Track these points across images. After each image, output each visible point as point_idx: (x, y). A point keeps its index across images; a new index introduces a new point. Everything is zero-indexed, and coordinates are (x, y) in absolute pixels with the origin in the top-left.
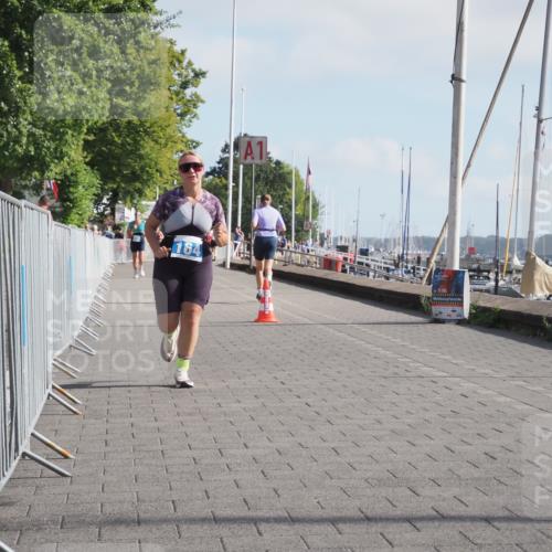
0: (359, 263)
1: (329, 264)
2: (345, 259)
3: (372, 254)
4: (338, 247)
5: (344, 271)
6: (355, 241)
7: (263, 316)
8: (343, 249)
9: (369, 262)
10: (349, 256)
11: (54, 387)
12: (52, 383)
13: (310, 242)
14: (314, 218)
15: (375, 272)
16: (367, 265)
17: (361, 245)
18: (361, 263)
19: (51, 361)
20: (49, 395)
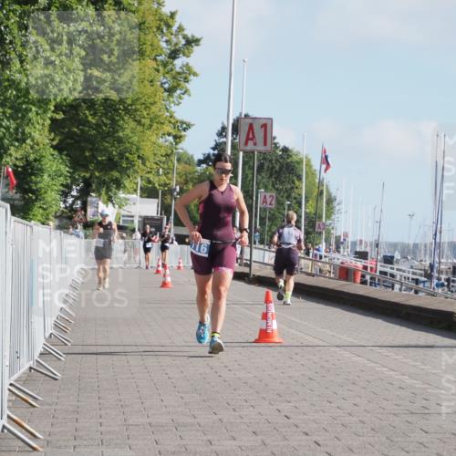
0: (381, 272)
1: (345, 273)
2: (365, 268)
3: (398, 261)
4: (356, 253)
5: (364, 282)
6: (377, 245)
7: (264, 336)
8: (363, 255)
9: (394, 272)
10: (369, 263)
11: (9, 417)
12: (7, 412)
13: (323, 246)
14: (328, 217)
15: (402, 284)
16: (392, 276)
17: (384, 252)
18: (385, 273)
19: (7, 386)
20: (4, 427)
